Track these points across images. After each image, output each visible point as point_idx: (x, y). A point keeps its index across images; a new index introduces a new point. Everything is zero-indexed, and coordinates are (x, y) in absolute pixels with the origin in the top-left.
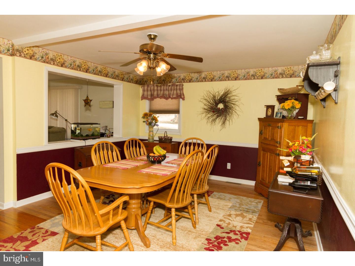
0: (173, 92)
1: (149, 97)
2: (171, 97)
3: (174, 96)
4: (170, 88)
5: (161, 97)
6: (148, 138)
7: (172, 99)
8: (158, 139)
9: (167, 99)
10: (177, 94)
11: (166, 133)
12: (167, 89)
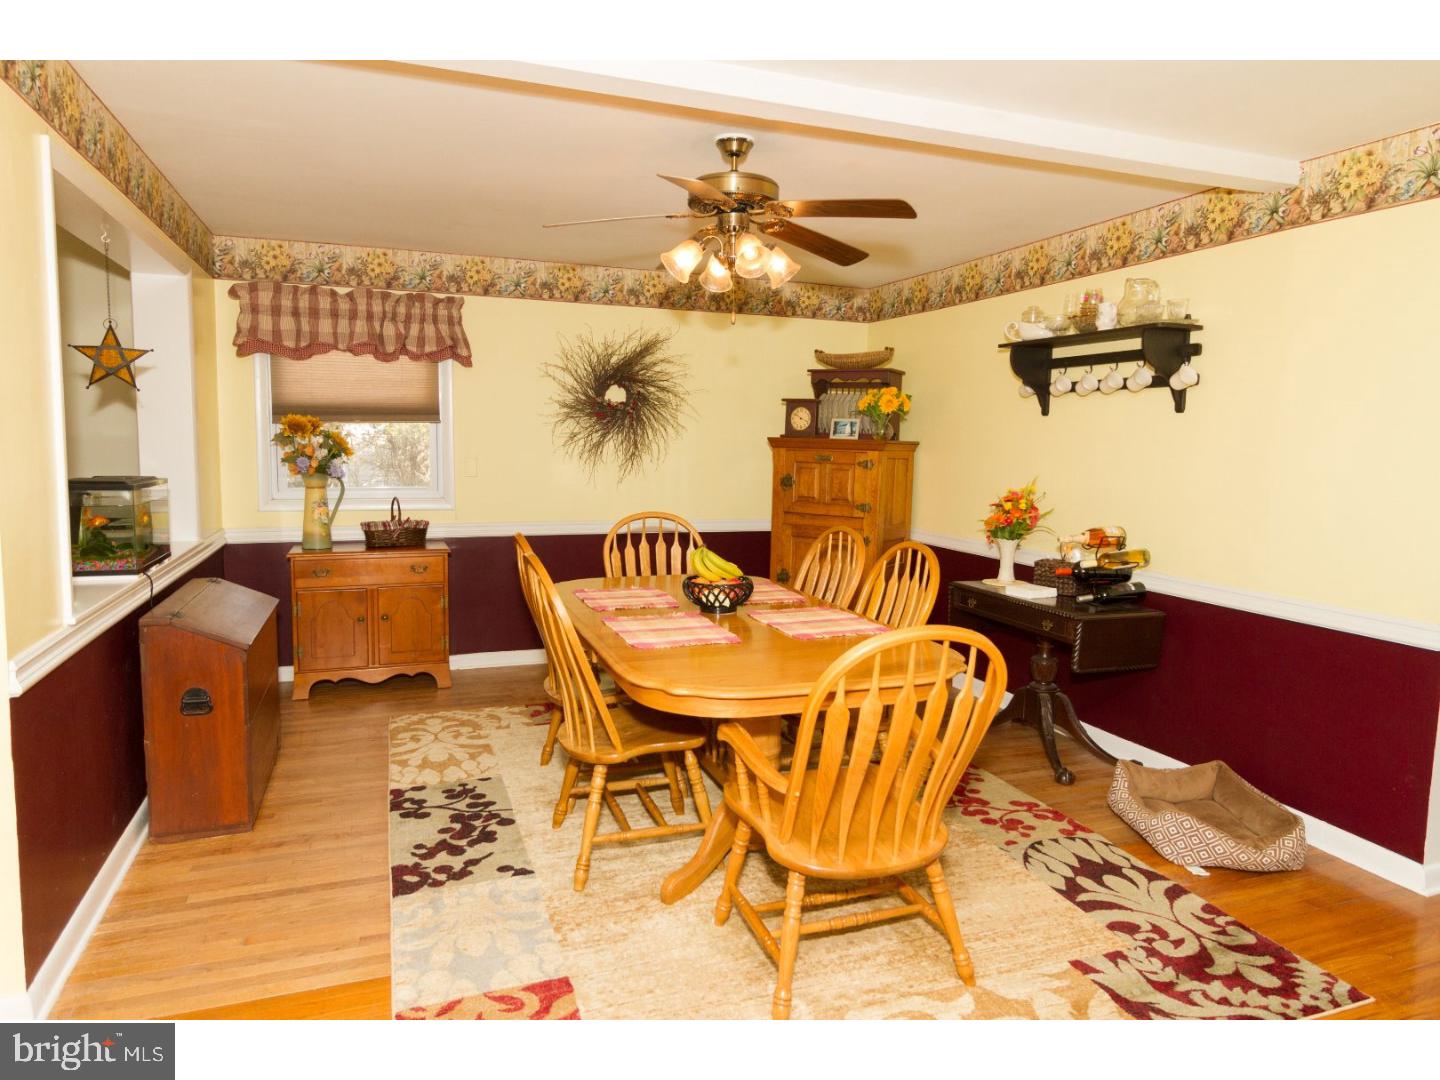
0: (422, 330)
1: (290, 343)
2: (412, 348)
3: (428, 349)
4: (402, 310)
5: (355, 350)
6: (304, 535)
7: (415, 357)
8: (362, 537)
9: (385, 357)
10: (440, 339)
11: (395, 503)
12: (389, 315)
